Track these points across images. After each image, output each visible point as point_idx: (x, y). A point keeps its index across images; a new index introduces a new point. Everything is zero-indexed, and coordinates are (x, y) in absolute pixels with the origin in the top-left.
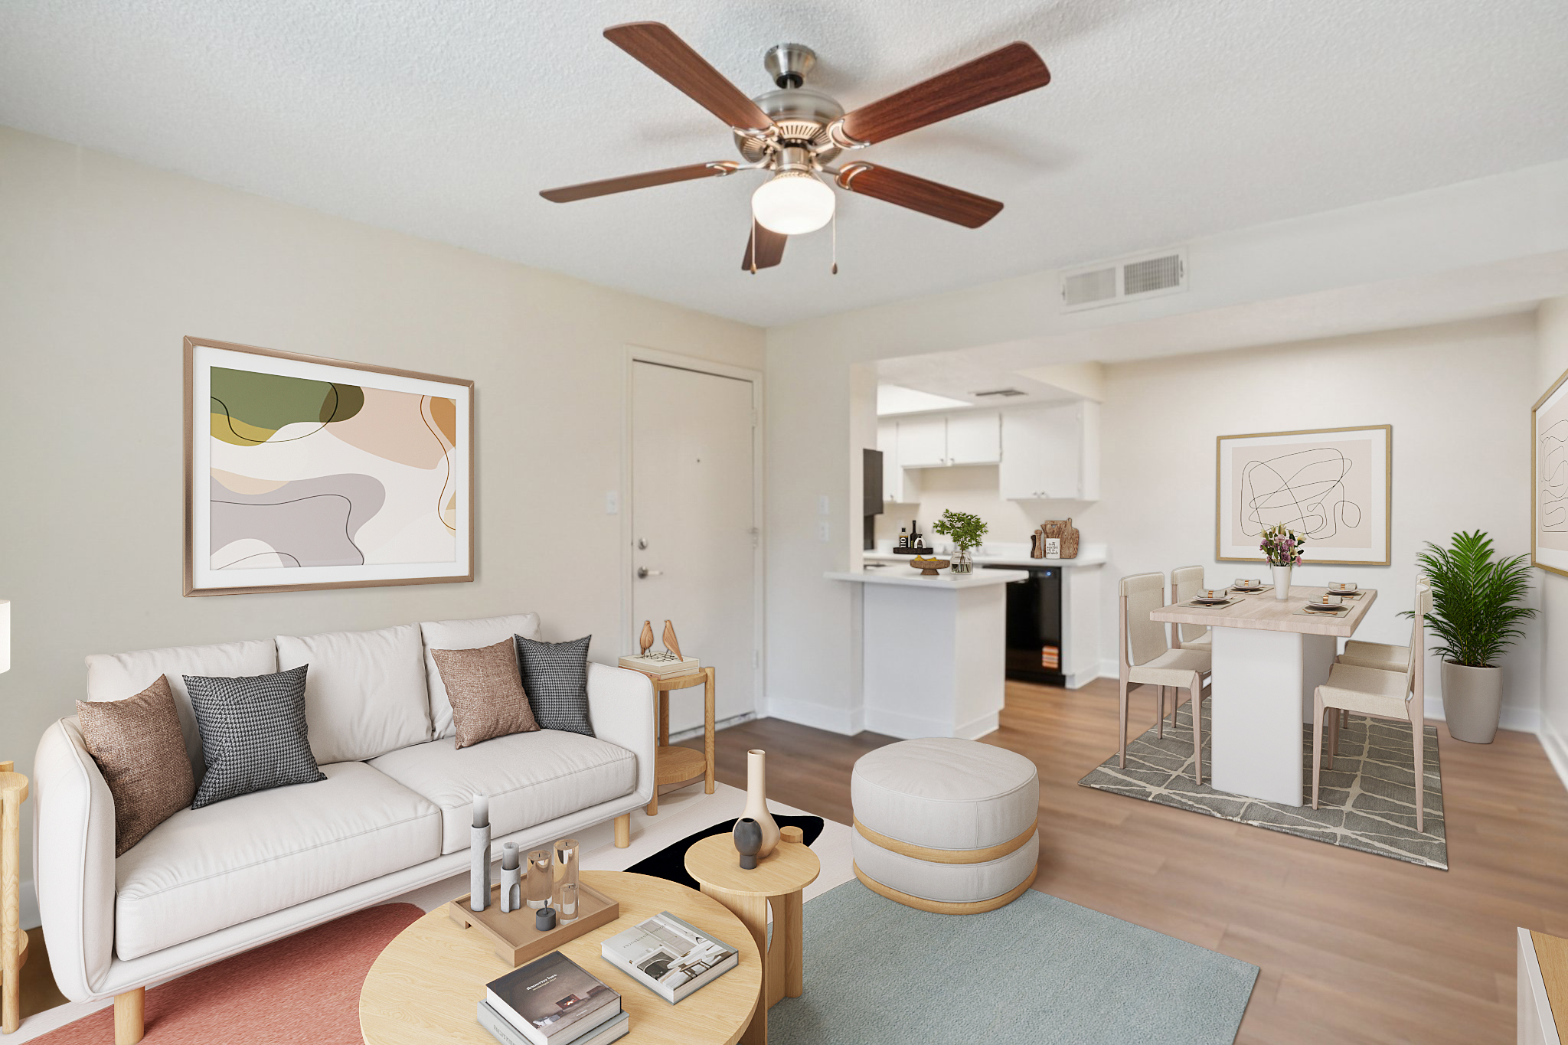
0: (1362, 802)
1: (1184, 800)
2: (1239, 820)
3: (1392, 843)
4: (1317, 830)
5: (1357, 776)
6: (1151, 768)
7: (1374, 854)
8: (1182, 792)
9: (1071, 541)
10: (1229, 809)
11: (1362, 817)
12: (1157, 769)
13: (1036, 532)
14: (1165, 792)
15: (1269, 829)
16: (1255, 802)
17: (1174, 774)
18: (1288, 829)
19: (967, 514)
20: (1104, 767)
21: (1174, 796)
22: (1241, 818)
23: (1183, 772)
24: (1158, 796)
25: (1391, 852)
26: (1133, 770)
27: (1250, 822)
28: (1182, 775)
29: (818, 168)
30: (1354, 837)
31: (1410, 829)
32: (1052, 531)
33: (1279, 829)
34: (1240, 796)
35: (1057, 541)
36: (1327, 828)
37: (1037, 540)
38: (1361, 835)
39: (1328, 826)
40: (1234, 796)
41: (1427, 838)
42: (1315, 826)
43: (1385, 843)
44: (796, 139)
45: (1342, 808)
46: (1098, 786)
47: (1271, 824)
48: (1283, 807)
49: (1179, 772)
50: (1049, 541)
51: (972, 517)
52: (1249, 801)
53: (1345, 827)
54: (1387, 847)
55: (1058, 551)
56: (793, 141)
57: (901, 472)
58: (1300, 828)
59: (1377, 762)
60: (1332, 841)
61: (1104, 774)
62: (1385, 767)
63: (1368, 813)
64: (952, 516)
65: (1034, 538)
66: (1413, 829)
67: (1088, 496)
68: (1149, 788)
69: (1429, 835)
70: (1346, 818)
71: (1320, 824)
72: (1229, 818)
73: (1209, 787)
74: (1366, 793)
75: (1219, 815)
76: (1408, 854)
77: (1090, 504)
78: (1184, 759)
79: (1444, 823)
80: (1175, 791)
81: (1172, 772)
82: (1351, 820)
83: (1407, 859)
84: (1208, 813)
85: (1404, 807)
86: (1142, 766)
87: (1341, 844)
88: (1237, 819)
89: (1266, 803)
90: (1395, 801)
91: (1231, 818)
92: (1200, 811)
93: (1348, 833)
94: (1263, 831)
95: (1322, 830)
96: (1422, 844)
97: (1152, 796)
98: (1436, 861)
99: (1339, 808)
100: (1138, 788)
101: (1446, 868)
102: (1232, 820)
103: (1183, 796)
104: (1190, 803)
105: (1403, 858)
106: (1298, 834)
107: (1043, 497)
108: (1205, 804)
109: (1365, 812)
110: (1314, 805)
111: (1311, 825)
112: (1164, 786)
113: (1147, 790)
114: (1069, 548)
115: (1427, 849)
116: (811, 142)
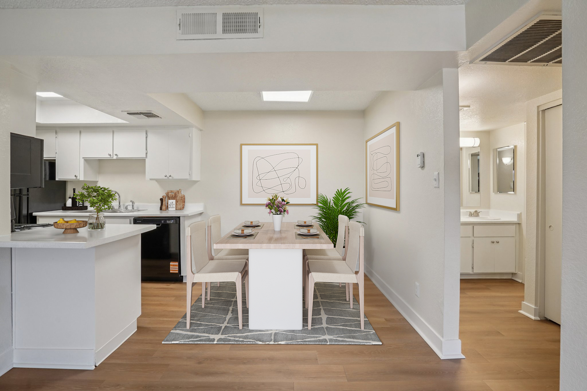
0: (330, 321)
1: (237, 339)
2: (273, 343)
3: (353, 337)
4: (316, 339)
5: (321, 309)
6: (207, 325)
7: (347, 345)
8: (233, 335)
9: (181, 202)
10: (265, 338)
11: (334, 328)
12: (211, 325)
13: (163, 197)
14: (223, 337)
16: (277, 331)
17: (223, 326)
18: (301, 342)
19: (102, 187)
20: (176, 330)
21: (229, 338)
22: (274, 342)
23: (228, 323)
24: (219, 340)
25: (355, 342)
26: (196, 328)
27: (279, 343)
28: (228, 325)
30: (335, 338)
31: (357, 329)
32: (171, 196)
33: (296, 343)
34: (267, 330)
35: (174, 201)
36: (320, 337)
37: (164, 201)
38: (338, 337)
39: (320, 336)
40: (264, 331)
41: (367, 332)
42: (314, 337)
43: (350, 338)
45: (322, 326)
47: (292, 341)
48: (293, 331)
49: (225, 324)
50: (170, 201)
51: (105, 189)
52: (274, 332)
53: (328, 335)
54: (352, 340)
55: (175, 206)
57: (82, 161)
58: (307, 340)
59: (327, 301)
60: (325, 343)
61: (178, 334)
62: (332, 302)
63: (335, 326)
64: (88, 188)
65: (162, 200)
66: (359, 329)
67: (194, 178)
68: (212, 336)
69: (367, 330)
70: (327, 330)
71: (316, 336)
72: (266, 343)
73: (247, 329)
74: (329, 316)
76: (363, 341)
77: (195, 182)
78: (224, 316)
79: (370, 323)
80: (229, 335)
81: (221, 325)
82: (330, 331)
83: (363, 344)
84: (254, 343)
85: (350, 319)
86: (201, 325)
87: (330, 343)
88: (272, 343)
89: (284, 331)
90: (344, 318)
91: (268, 343)
93: (331, 337)
95: (318, 339)
96: (366, 335)
97: (216, 340)
98: (376, 341)
99: (321, 326)
100: (205, 338)
101: (381, 343)
102: (269, 344)
103: (235, 337)
104: (241, 339)
105: (361, 344)
106: (307, 343)
107: (170, 178)
108: (250, 339)
109: (334, 326)
110: (310, 327)
111: (312, 337)
112: (221, 333)
113: (211, 338)
114: (180, 204)
115: (370, 337)
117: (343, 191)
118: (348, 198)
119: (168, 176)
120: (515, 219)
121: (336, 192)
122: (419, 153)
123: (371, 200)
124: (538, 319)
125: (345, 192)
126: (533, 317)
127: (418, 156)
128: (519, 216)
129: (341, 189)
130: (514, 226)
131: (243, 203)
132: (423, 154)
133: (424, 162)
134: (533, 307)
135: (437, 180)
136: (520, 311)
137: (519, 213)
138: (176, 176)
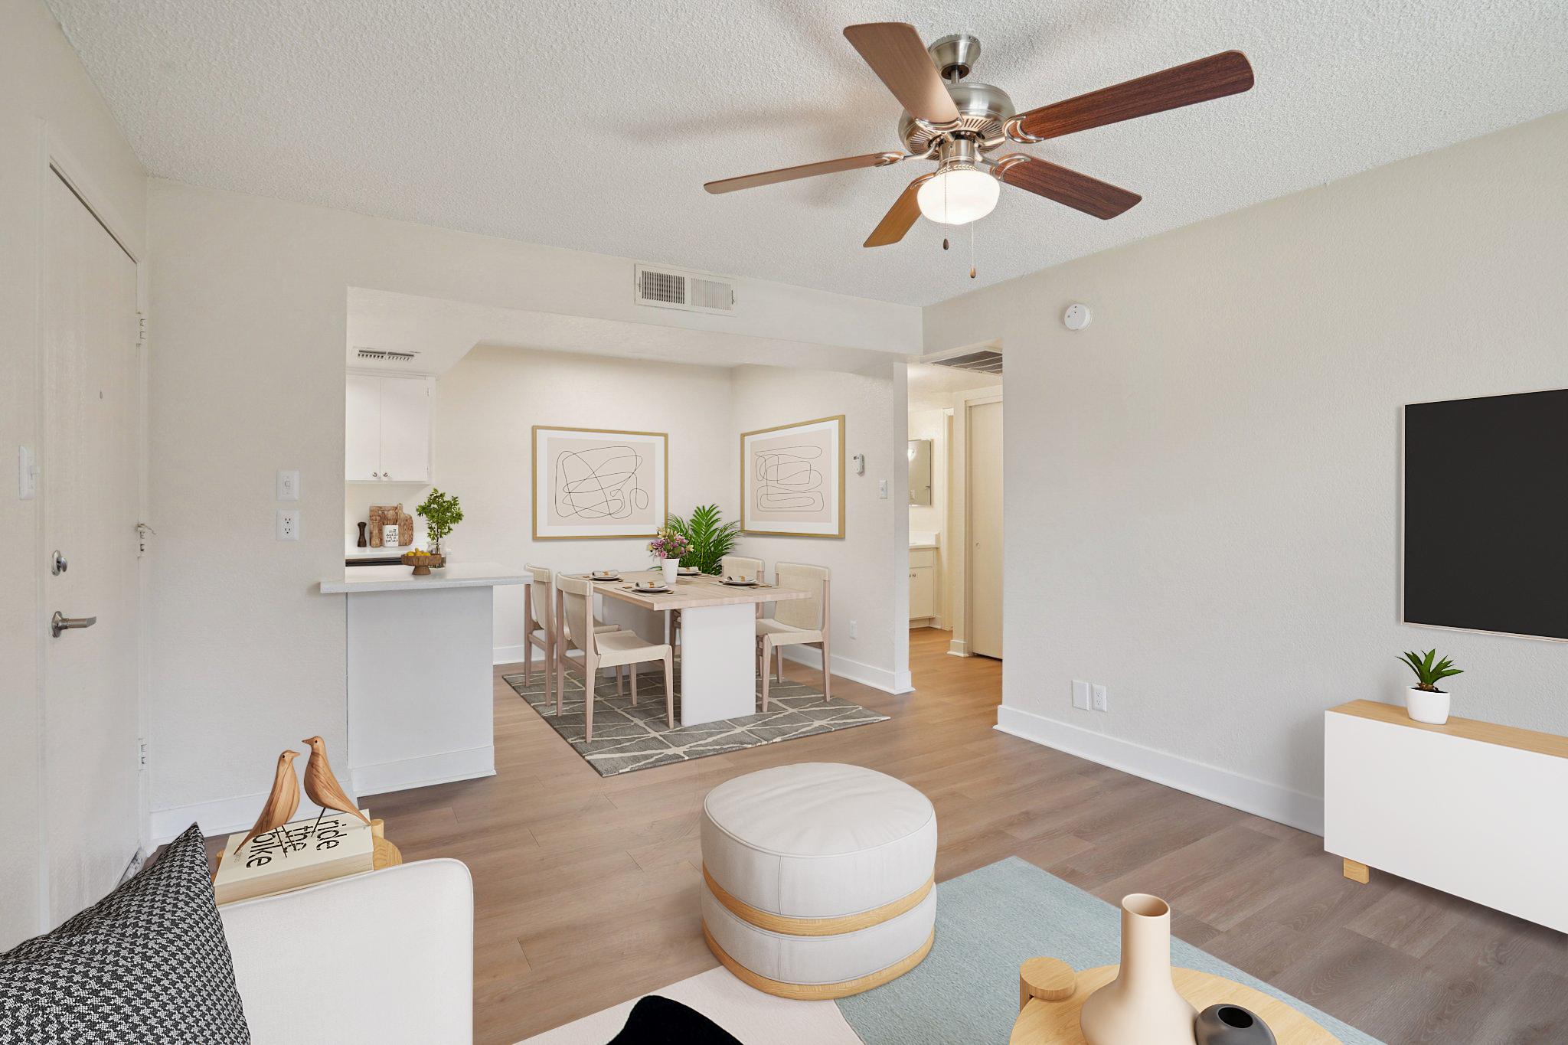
15: (788, 740)
29: (978, 158)
44: (967, 131)
46: (628, 769)
56: (963, 133)
72: (758, 744)
75: (750, 746)
92: (734, 749)
94: (785, 743)
116: (979, 134)
117: (707, 509)
118: (717, 520)
119: (381, 474)
120: (932, 542)
121: (696, 511)
122: (857, 455)
123: (750, 526)
124: (967, 655)
125: (710, 511)
126: (962, 655)
127: (855, 458)
128: (938, 537)
129: (703, 507)
130: (932, 552)
131: (539, 535)
132: (863, 457)
133: (863, 466)
134: (962, 642)
135: (885, 489)
136: (949, 652)
137: (937, 533)
138: (397, 476)
